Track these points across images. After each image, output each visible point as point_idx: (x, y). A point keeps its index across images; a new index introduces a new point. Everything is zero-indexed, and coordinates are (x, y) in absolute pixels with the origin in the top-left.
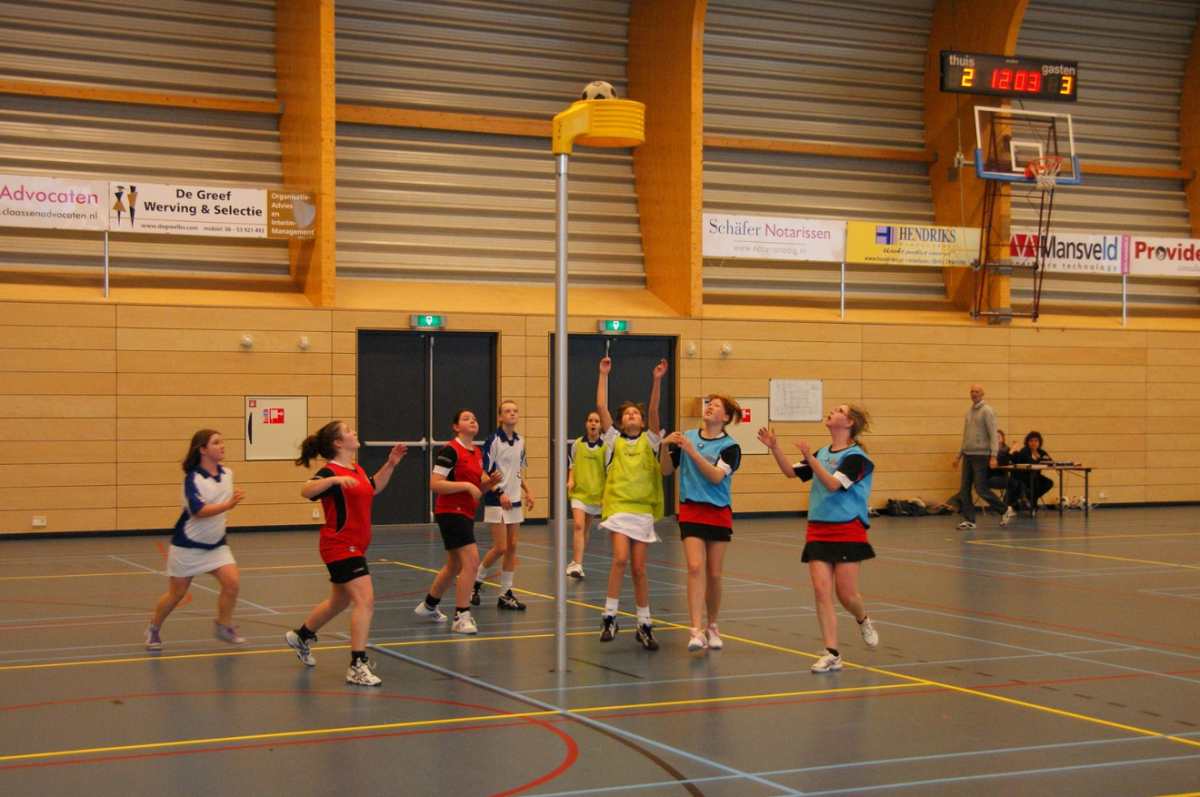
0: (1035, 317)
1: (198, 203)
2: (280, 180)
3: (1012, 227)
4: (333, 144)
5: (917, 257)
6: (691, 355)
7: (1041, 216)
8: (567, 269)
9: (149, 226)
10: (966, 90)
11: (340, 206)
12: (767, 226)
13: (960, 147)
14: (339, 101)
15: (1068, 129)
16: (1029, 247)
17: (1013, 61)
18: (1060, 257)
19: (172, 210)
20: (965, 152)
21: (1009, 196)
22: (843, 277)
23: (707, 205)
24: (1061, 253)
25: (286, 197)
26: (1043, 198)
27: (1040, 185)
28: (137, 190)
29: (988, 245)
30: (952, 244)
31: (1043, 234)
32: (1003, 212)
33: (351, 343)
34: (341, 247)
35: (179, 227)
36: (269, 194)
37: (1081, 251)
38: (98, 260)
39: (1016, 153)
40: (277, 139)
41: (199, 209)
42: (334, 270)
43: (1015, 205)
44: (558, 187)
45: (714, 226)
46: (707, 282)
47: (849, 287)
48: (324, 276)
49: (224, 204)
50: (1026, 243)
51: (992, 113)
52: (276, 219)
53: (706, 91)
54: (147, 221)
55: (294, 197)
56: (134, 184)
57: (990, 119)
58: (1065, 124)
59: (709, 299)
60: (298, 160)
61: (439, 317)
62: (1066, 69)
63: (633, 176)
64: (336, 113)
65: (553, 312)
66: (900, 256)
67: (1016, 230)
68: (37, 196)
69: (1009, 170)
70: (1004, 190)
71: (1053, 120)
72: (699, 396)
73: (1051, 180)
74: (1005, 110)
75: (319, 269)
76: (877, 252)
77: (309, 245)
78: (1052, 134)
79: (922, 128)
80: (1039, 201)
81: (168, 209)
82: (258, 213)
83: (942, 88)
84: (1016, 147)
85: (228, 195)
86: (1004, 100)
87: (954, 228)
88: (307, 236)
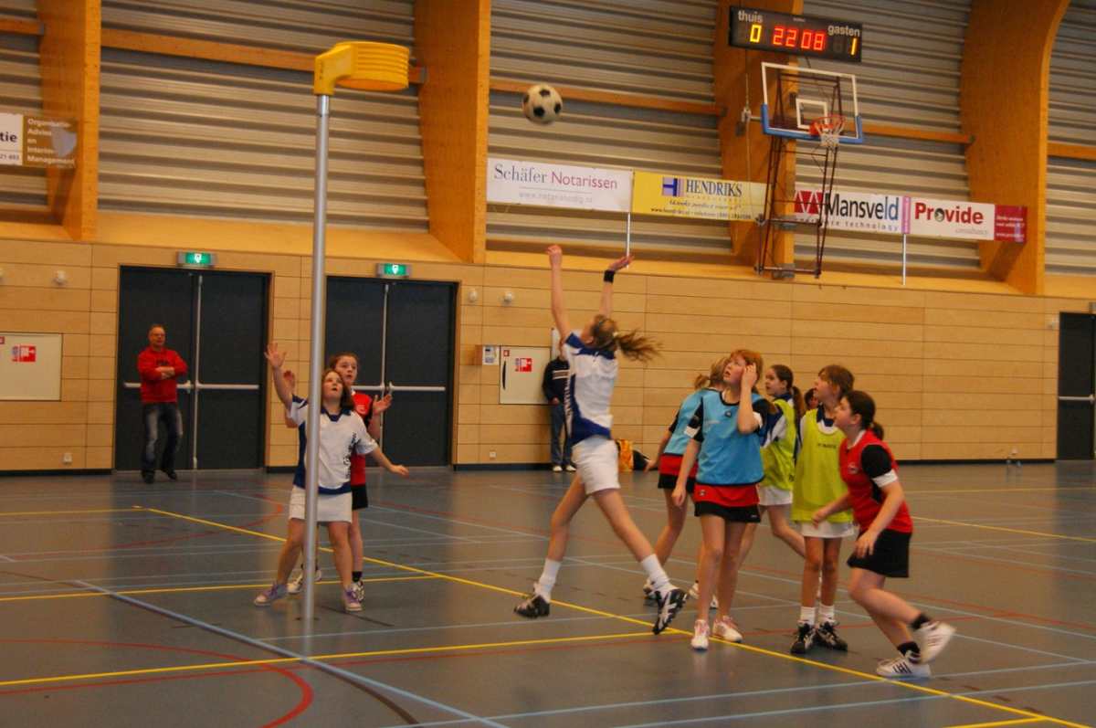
0: (818, 273)
2: (39, 105)
3: (797, 183)
4: (99, 70)
5: (703, 210)
6: (471, 302)
7: (825, 173)
10: (754, 46)
11: (103, 135)
12: (553, 174)
13: (747, 102)
14: (105, 25)
15: (852, 88)
16: (814, 204)
17: (803, 20)
18: (843, 215)
20: (753, 107)
21: (794, 152)
22: (629, 228)
23: (492, 150)
24: (844, 211)
25: (45, 123)
26: (827, 156)
27: (823, 143)
29: (773, 200)
30: (738, 198)
31: (827, 191)
32: (788, 169)
33: (112, 279)
34: (104, 178)
36: (26, 119)
37: (862, 209)
39: (801, 111)
40: (37, 62)
42: (96, 202)
43: (800, 161)
45: (500, 172)
46: (490, 228)
47: (634, 238)
48: (85, 209)
50: (810, 201)
51: (779, 70)
52: (32, 145)
53: (493, 34)
55: (52, 124)
57: (776, 76)
58: (848, 84)
59: (491, 246)
60: (59, 84)
61: (208, 255)
62: (851, 32)
63: (418, 117)
64: (102, 39)
66: (686, 209)
67: (801, 187)
69: (795, 127)
70: (790, 147)
71: (838, 80)
72: (479, 344)
73: (835, 139)
74: (791, 68)
75: (79, 201)
76: (665, 204)
77: (69, 175)
78: (837, 93)
79: (711, 81)
80: (823, 159)
82: (13, 138)
83: (731, 42)
84: (802, 104)
86: (791, 57)
87: (739, 183)
88: (67, 165)
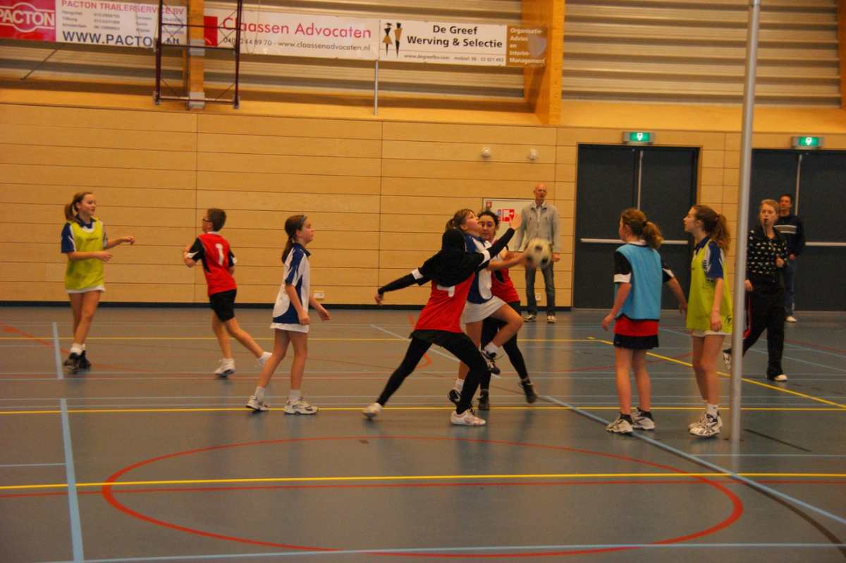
1: (450, 37)
2: (519, 17)
8: (754, 91)
9: (410, 56)
11: (567, 39)
19: (430, 43)
25: (523, 31)
28: (402, 26)
33: (572, 155)
34: (566, 73)
35: (435, 57)
36: (509, 28)
38: (369, 85)
41: (451, 42)
42: (560, 93)
44: (750, 17)
48: (552, 99)
49: (471, 38)
52: (513, 50)
54: (409, 52)
55: (529, 31)
56: (400, 22)
61: (649, 134)
63: (835, 6)
65: (739, 128)
68: (324, 32)
75: (547, 93)
77: (540, 72)
81: (426, 42)
82: (499, 45)
85: (475, 30)
88: (539, 64)
